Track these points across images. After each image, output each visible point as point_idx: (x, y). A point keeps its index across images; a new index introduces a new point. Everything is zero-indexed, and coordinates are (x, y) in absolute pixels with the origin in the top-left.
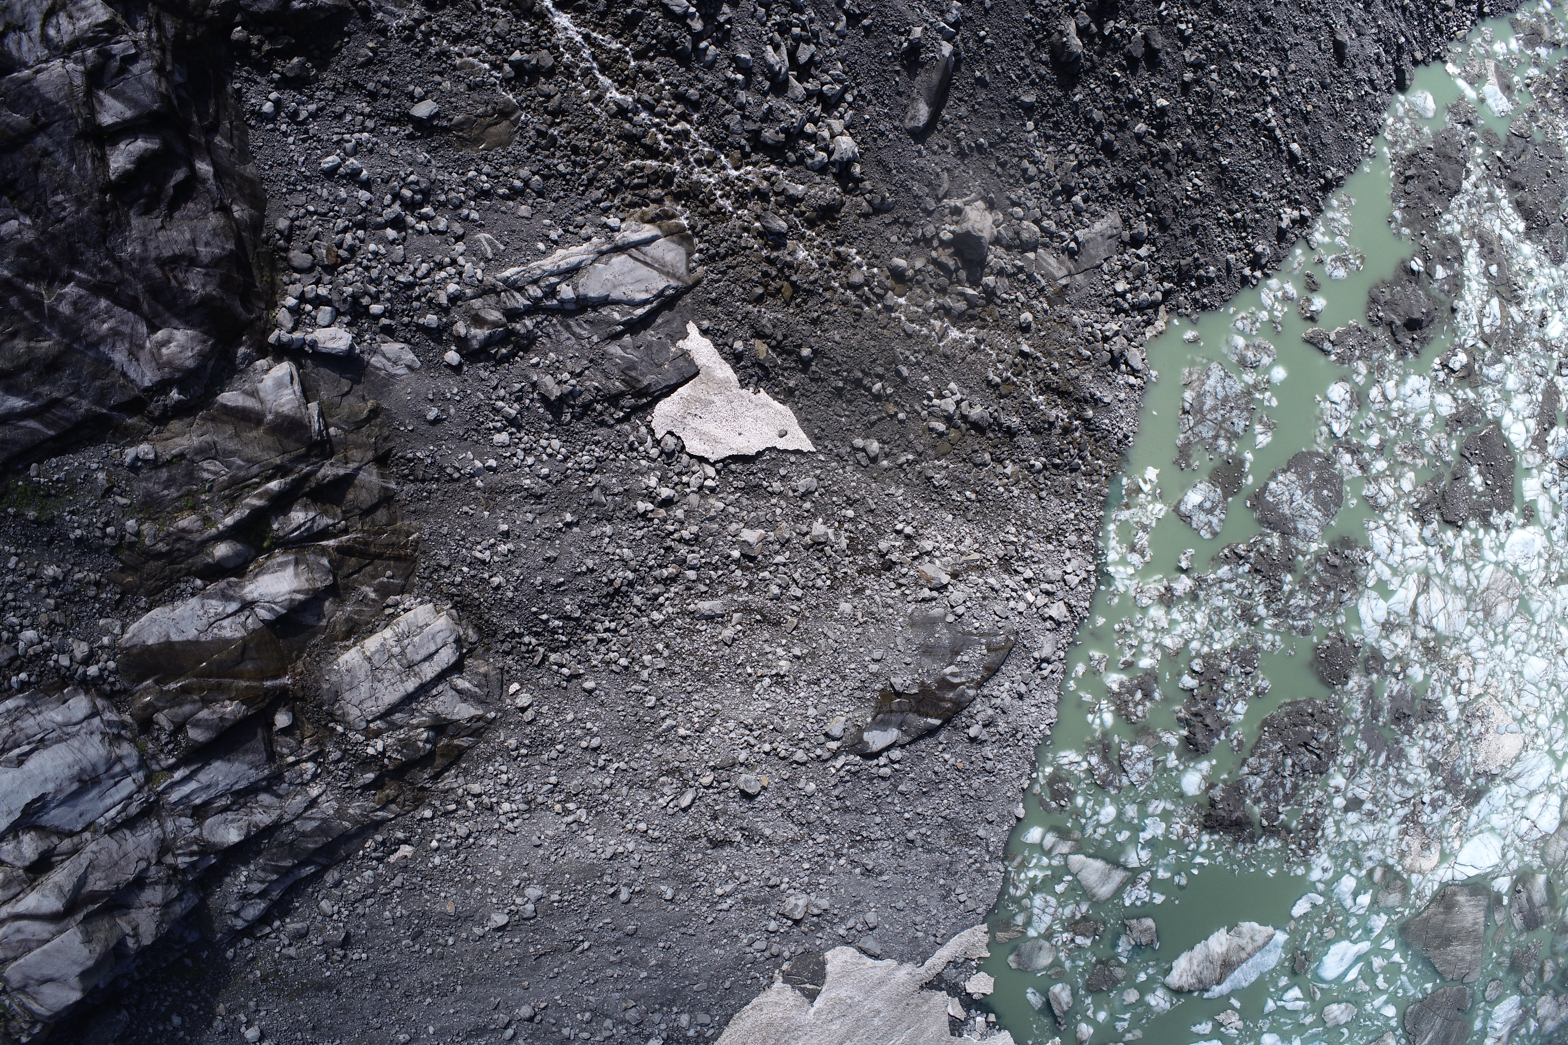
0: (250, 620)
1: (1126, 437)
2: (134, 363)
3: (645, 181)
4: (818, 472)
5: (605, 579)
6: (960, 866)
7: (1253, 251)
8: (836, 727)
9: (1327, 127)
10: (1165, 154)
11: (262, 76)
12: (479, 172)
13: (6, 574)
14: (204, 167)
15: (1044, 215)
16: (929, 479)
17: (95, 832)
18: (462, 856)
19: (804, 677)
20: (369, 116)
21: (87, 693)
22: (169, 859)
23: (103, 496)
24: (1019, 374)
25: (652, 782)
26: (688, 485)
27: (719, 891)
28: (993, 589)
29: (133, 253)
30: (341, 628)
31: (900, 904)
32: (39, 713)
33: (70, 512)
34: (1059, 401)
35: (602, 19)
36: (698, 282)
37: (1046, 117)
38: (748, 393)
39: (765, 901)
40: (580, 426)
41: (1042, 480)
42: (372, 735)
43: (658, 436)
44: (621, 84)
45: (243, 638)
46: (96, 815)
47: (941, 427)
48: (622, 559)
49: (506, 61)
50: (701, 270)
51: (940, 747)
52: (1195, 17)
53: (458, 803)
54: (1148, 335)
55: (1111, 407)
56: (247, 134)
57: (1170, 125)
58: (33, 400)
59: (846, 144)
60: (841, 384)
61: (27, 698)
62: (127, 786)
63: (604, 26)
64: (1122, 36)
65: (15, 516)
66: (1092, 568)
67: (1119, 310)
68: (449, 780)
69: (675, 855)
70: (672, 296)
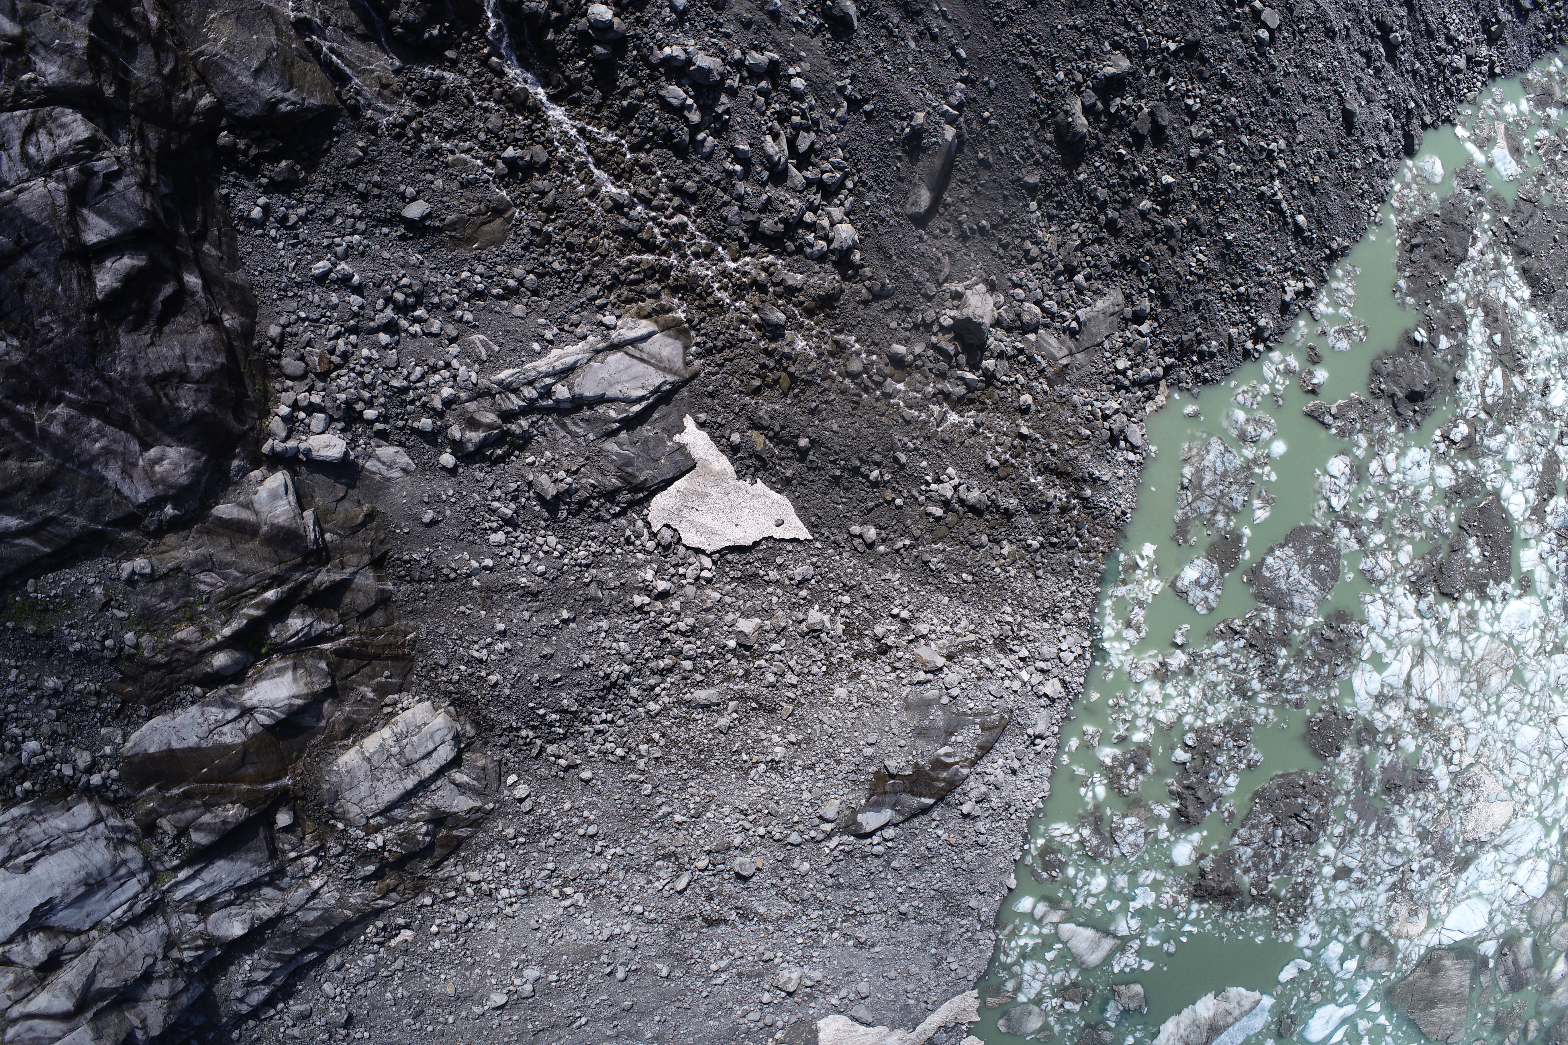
0: (250, 726)
1: (1124, 513)
2: (128, 480)
3: (642, 276)
4: (815, 559)
5: (601, 674)
6: (952, 936)
7: (1256, 324)
9: (1333, 196)
10: (1170, 230)
11: (250, 180)
12: (472, 272)
13: (7, 686)
14: (192, 280)
15: (1045, 295)
16: (926, 563)
17: (102, 930)
18: (462, 940)
19: (799, 762)
20: (360, 218)
21: (90, 800)
22: (175, 954)
23: (101, 610)
24: (1018, 456)
25: (648, 866)
26: (684, 576)
27: (714, 967)
28: (988, 669)
29: (122, 373)
30: (340, 728)
31: (892, 974)
32: (44, 820)
33: (68, 626)
34: (1057, 482)
35: (597, 112)
36: (696, 375)
37: (1049, 196)
38: (745, 484)
39: (759, 975)
40: (577, 522)
41: (1038, 559)
42: (371, 830)
43: (655, 529)
44: (617, 178)
45: (243, 743)
46: (102, 914)
47: (938, 511)
48: (618, 653)
49: (499, 157)
50: (697, 363)
51: (934, 824)
52: (1203, 91)
53: (457, 890)
54: (1148, 410)
55: (1110, 485)
56: (236, 239)
57: (1175, 201)
58: (27, 519)
59: (846, 232)
60: (838, 473)
61: (31, 806)
62: (133, 887)
63: (599, 119)
64: (1128, 113)
65: (14, 629)
66: (1087, 644)
67: (1120, 387)
68: (449, 869)
69: (670, 935)
70: (669, 391)
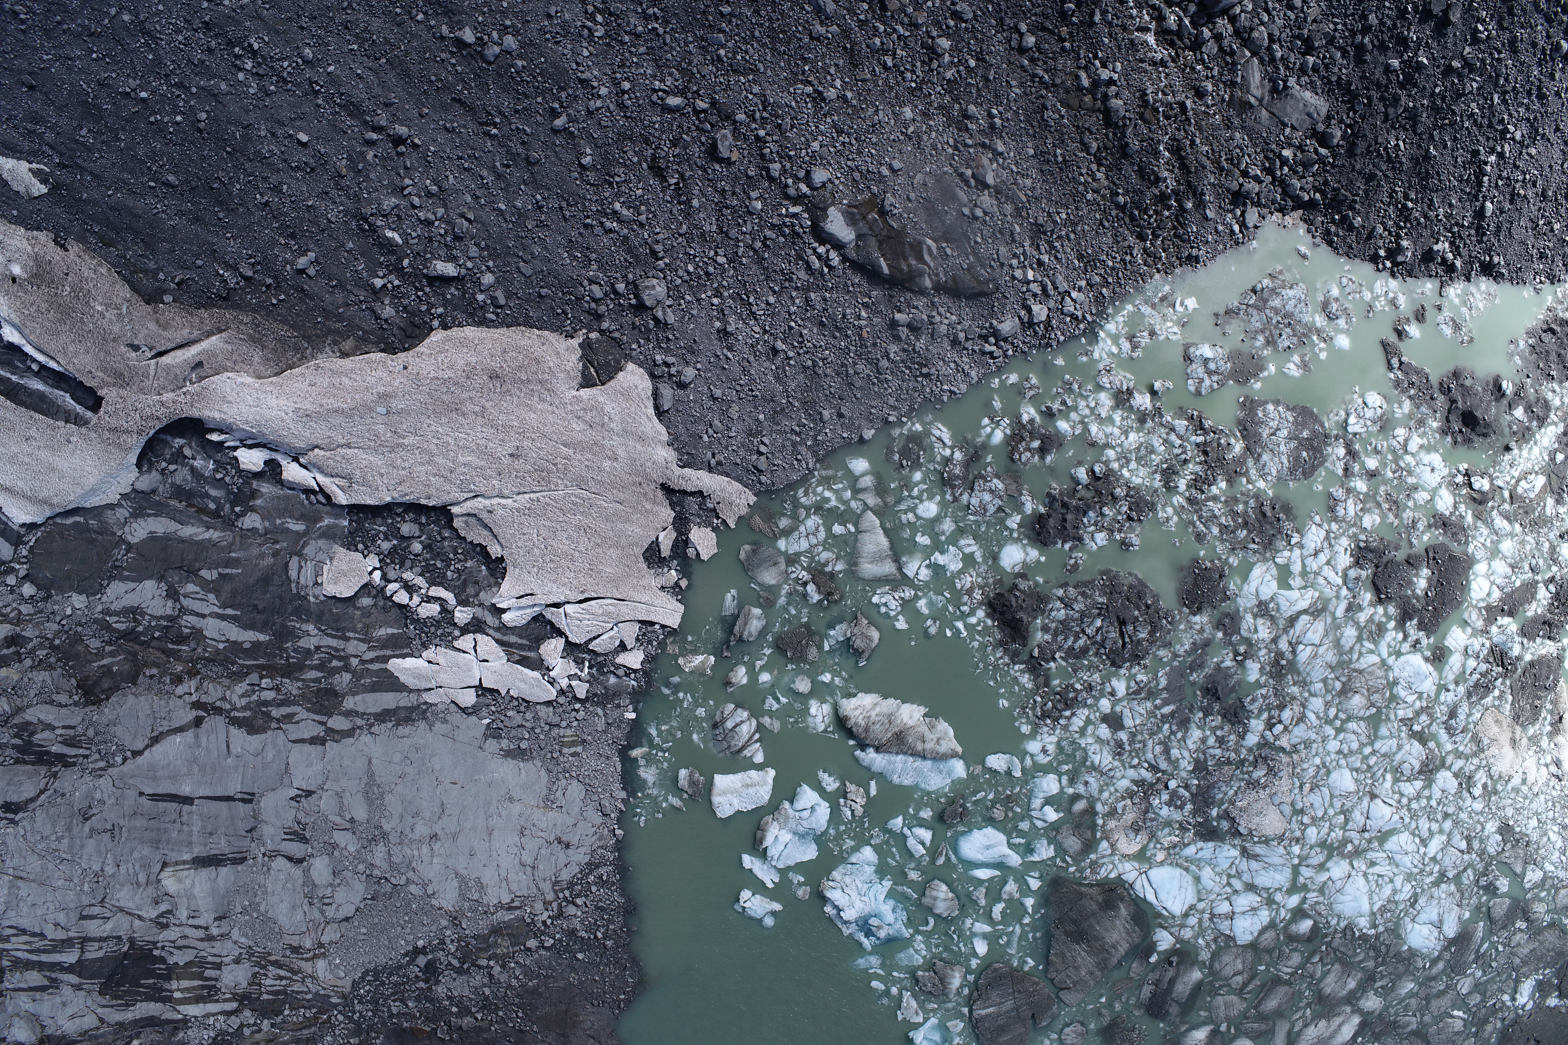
1: (1198, 262)
6: (786, 422)
7: (1398, 244)
8: (820, 176)
9: (1522, 224)
10: (1396, 100)
15: (1280, 41)
16: (1044, 108)
19: (836, 118)
24: (1168, 118)
25: (665, 65)
27: (617, 207)
28: (1012, 234)
31: (718, 393)
34: (1177, 170)
39: (637, 258)
47: (1085, 82)
51: (867, 300)
54: (1274, 217)
55: (1207, 223)
57: (1416, 84)
66: (1089, 317)
67: (1271, 171)
69: (622, 136)
